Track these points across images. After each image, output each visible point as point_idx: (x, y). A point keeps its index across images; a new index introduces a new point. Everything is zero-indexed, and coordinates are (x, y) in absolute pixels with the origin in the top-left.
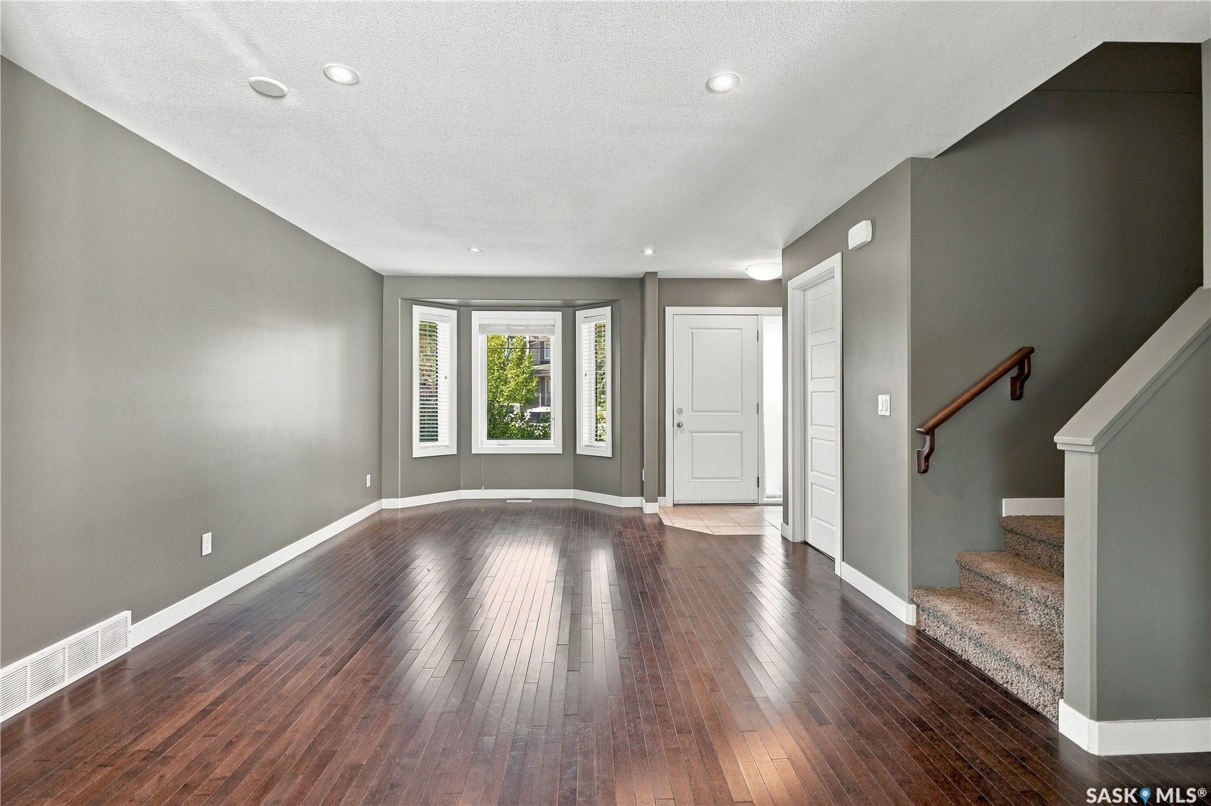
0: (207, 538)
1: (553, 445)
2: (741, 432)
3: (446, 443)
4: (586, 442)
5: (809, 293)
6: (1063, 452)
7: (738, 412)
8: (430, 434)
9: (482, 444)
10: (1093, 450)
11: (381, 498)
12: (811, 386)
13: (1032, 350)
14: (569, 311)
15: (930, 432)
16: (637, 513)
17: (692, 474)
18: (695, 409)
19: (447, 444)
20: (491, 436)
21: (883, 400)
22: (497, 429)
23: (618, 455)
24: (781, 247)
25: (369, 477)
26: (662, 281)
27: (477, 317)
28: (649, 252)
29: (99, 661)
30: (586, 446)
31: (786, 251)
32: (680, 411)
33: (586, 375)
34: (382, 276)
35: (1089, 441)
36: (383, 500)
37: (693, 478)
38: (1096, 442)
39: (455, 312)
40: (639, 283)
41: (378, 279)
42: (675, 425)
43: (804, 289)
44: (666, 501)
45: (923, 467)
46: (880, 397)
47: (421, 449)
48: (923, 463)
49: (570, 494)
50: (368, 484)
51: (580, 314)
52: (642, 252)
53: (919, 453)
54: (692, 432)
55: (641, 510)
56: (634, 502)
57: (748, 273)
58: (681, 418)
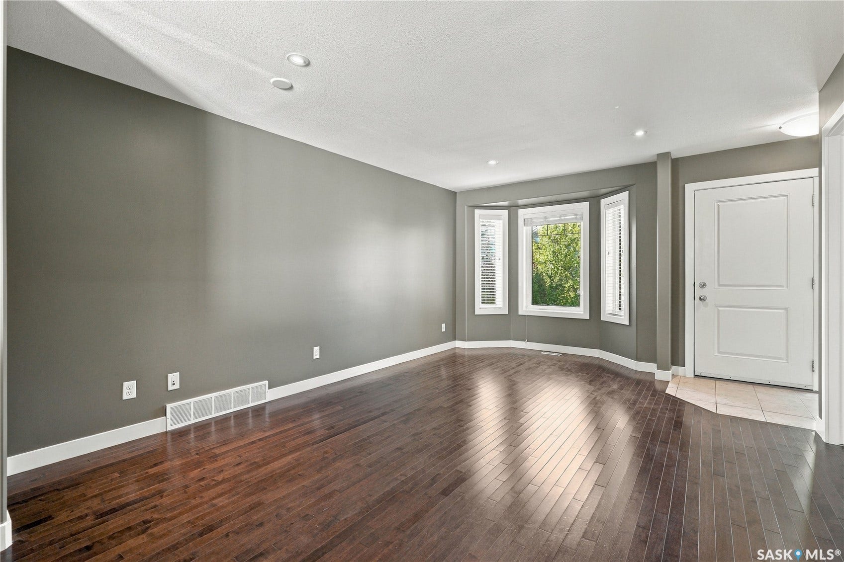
0: (317, 350)
1: (581, 312)
2: (786, 309)
3: (500, 305)
4: (609, 309)
7: (782, 286)
8: (489, 299)
9: (527, 307)
11: (455, 340)
14: (594, 199)
16: (648, 378)
18: (719, 284)
19: (501, 307)
20: (535, 302)
22: (539, 297)
23: (634, 322)
25: (444, 325)
27: (523, 214)
28: (640, 133)
29: (250, 402)
30: (609, 313)
32: (703, 285)
33: (609, 253)
34: (455, 193)
36: (457, 341)
37: (719, 352)
39: (506, 212)
40: (651, 166)
41: (452, 195)
42: (696, 298)
44: (687, 371)
47: (481, 309)
50: (444, 330)
51: (605, 201)
52: (633, 134)
54: (717, 306)
55: (654, 375)
56: (648, 367)
57: (784, 132)
58: (704, 292)
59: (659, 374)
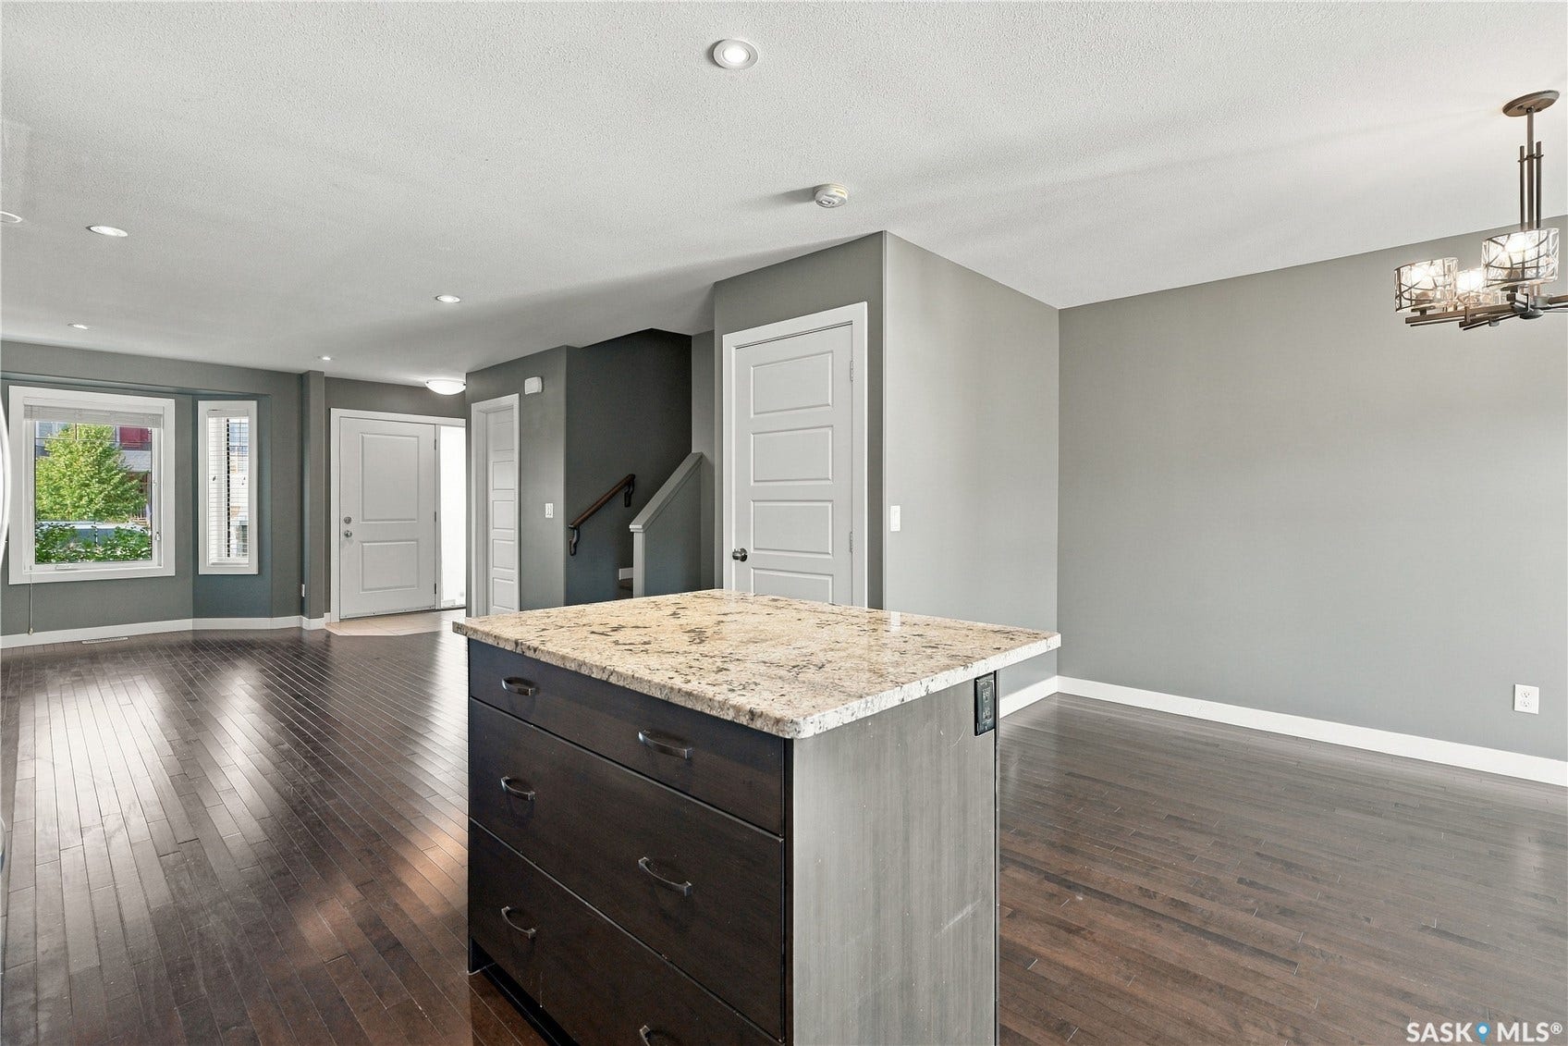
1: (161, 562)
2: (417, 540)
4: (214, 559)
5: (492, 417)
6: (633, 533)
7: (413, 520)
9: (28, 570)
10: (643, 531)
12: (492, 496)
13: (633, 477)
14: (187, 400)
15: (578, 527)
16: (295, 634)
17: (363, 586)
18: (366, 518)
20: (39, 560)
21: (549, 508)
23: (267, 569)
24: (466, 371)
26: (329, 381)
27: (20, 393)
30: (213, 564)
31: (468, 375)
32: (348, 521)
33: (214, 479)
35: (641, 527)
37: (363, 590)
38: (643, 527)
42: (342, 535)
43: (487, 413)
44: (332, 616)
45: (572, 552)
46: (547, 505)
48: (572, 549)
49: (187, 624)
51: (203, 406)
52: (318, 359)
53: (571, 542)
54: (362, 542)
55: (300, 629)
56: (290, 622)
57: (428, 386)
58: (349, 528)
59: (312, 624)
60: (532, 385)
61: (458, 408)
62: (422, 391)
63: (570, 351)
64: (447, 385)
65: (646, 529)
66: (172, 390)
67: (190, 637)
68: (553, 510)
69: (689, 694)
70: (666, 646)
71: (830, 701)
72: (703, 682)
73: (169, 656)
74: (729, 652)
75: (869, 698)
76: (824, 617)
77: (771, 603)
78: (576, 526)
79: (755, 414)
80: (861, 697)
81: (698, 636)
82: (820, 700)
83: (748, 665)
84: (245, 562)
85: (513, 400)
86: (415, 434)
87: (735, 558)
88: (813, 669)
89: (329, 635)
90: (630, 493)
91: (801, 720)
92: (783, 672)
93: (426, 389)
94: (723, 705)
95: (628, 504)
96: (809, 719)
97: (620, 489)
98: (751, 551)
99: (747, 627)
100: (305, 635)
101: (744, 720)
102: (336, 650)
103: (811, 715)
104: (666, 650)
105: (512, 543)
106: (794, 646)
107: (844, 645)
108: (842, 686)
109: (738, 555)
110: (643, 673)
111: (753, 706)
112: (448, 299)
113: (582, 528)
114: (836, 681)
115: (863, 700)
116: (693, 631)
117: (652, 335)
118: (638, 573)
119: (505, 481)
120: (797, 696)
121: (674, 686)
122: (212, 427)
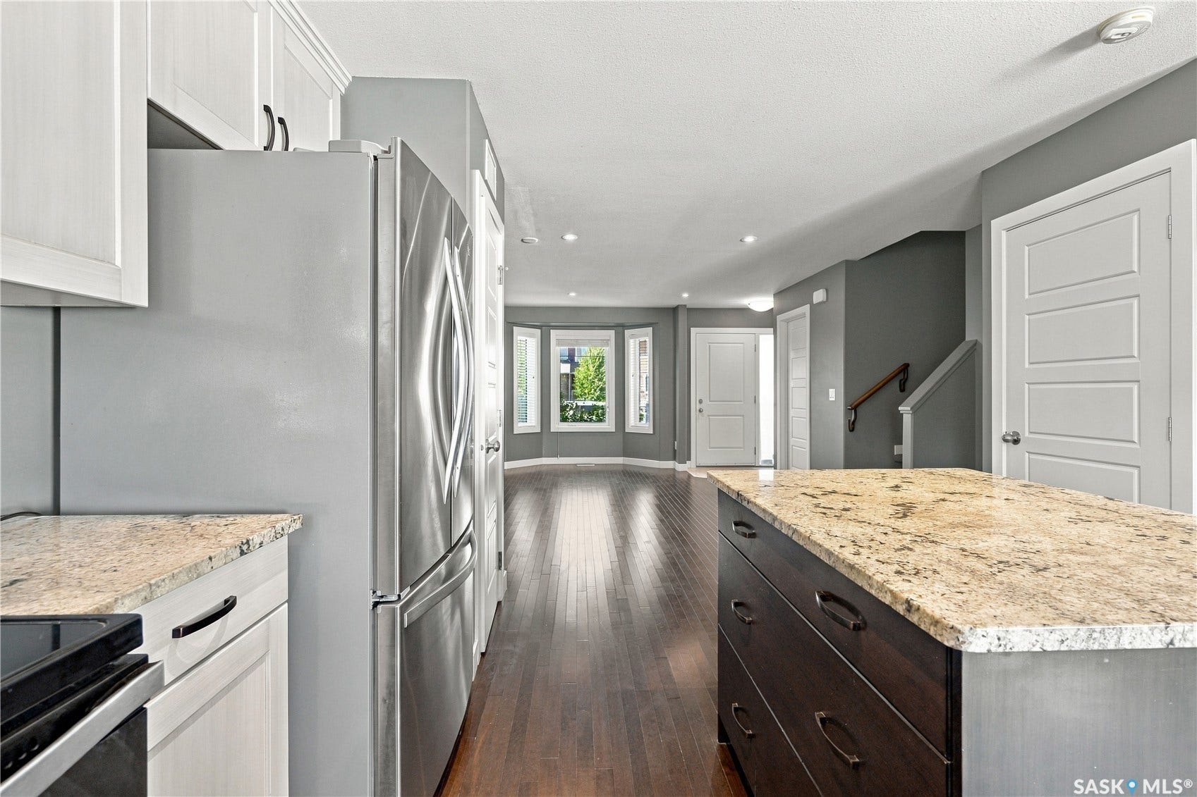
1: (608, 425)
2: (743, 416)
4: (633, 424)
5: (791, 324)
6: (902, 414)
7: (741, 401)
9: (557, 426)
10: (911, 412)
12: (792, 385)
13: (907, 365)
14: (620, 329)
15: (855, 408)
16: (672, 473)
17: (709, 445)
18: (711, 400)
19: (534, 424)
20: (563, 419)
21: (832, 392)
23: (657, 430)
24: (774, 291)
26: (690, 310)
27: (555, 334)
30: (633, 426)
31: (774, 295)
32: (701, 402)
33: (632, 376)
35: (909, 408)
37: (709, 447)
38: (911, 409)
39: (539, 331)
40: (674, 310)
42: (698, 411)
43: (788, 321)
44: (692, 462)
45: (851, 429)
46: (831, 390)
47: (519, 427)
48: (851, 427)
49: (620, 460)
51: (628, 333)
53: (849, 420)
54: (709, 416)
55: (674, 470)
56: (669, 464)
57: (750, 306)
58: (702, 406)
59: (680, 467)
60: (819, 296)
61: (767, 320)
62: (745, 311)
63: (849, 264)
64: (762, 303)
65: (915, 410)
66: (613, 324)
67: (621, 468)
68: (834, 395)
69: (852, 567)
70: (864, 515)
71: (1026, 616)
72: (875, 557)
73: (609, 477)
74: (927, 532)
75: (1098, 627)
76: (1085, 512)
77: (1019, 488)
78: (854, 408)
79: (1030, 294)
80: (1082, 622)
81: (906, 510)
82: (1010, 610)
83: (942, 549)
84: (646, 427)
85: (806, 309)
86: (742, 342)
87: (1006, 441)
88: (1026, 570)
89: (690, 476)
90: (903, 379)
91: (966, 629)
92: (980, 566)
93: (748, 309)
94: (881, 587)
95: (902, 390)
96: (979, 631)
97: (896, 375)
98: (1025, 435)
99: (970, 509)
100: (677, 476)
101: (900, 609)
102: (694, 487)
103: (984, 625)
104: (859, 520)
105: (805, 420)
106: (1018, 537)
107: (1098, 549)
108: (1060, 600)
109: (1009, 438)
110: (819, 537)
111: (911, 596)
112: (750, 239)
113: (859, 410)
114: (1053, 592)
115: (1084, 628)
116: (903, 505)
117: (924, 238)
118: (906, 449)
119: (800, 372)
120: (980, 598)
121: (840, 556)
122: (632, 345)
